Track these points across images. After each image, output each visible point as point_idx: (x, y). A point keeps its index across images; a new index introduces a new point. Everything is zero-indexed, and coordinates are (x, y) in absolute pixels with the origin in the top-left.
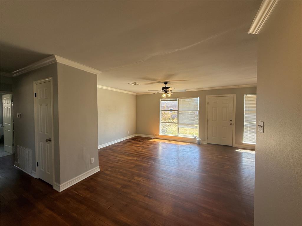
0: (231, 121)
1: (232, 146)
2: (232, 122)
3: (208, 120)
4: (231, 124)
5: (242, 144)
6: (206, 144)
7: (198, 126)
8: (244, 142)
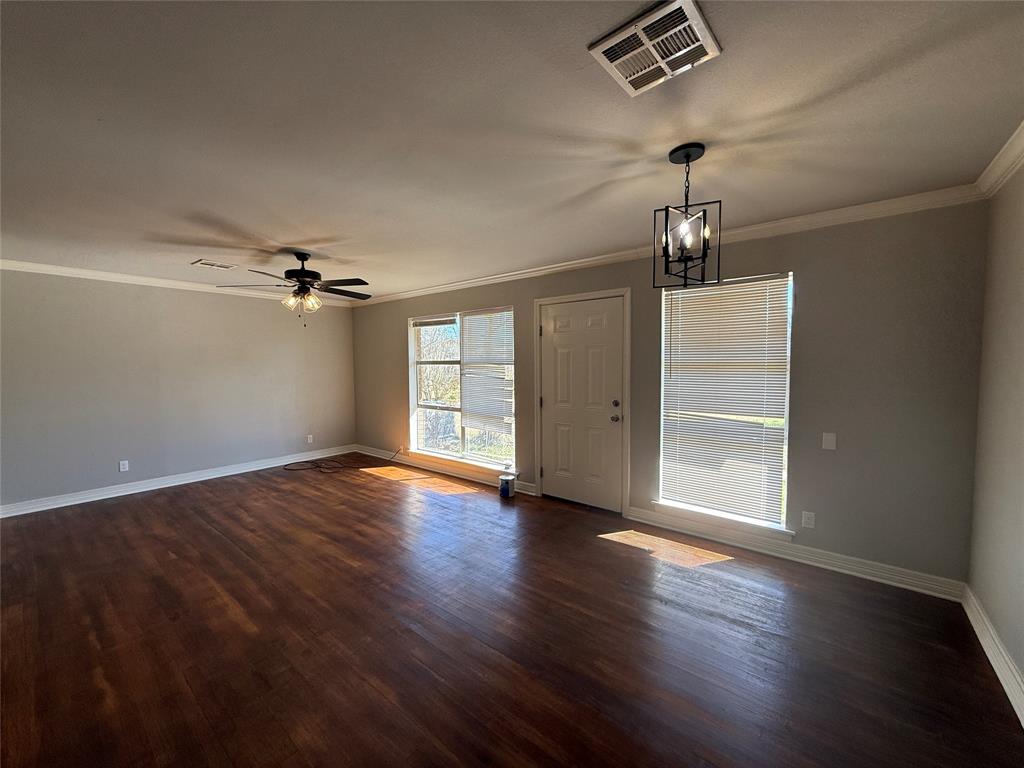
0: (616, 404)
1: (620, 514)
2: (617, 411)
3: (541, 399)
4: (615, 419)
5: (654, 507)
6: (536, 497)
7: (512, 420)
8: (662, 502)
